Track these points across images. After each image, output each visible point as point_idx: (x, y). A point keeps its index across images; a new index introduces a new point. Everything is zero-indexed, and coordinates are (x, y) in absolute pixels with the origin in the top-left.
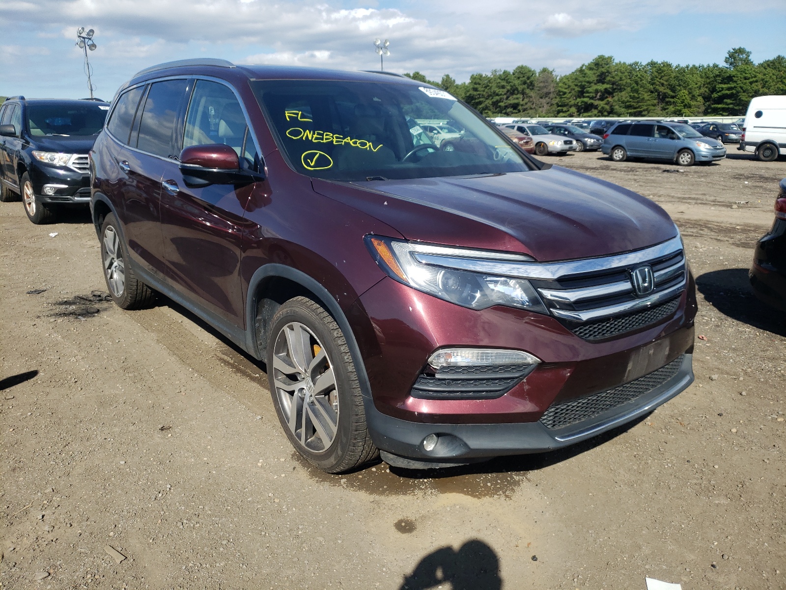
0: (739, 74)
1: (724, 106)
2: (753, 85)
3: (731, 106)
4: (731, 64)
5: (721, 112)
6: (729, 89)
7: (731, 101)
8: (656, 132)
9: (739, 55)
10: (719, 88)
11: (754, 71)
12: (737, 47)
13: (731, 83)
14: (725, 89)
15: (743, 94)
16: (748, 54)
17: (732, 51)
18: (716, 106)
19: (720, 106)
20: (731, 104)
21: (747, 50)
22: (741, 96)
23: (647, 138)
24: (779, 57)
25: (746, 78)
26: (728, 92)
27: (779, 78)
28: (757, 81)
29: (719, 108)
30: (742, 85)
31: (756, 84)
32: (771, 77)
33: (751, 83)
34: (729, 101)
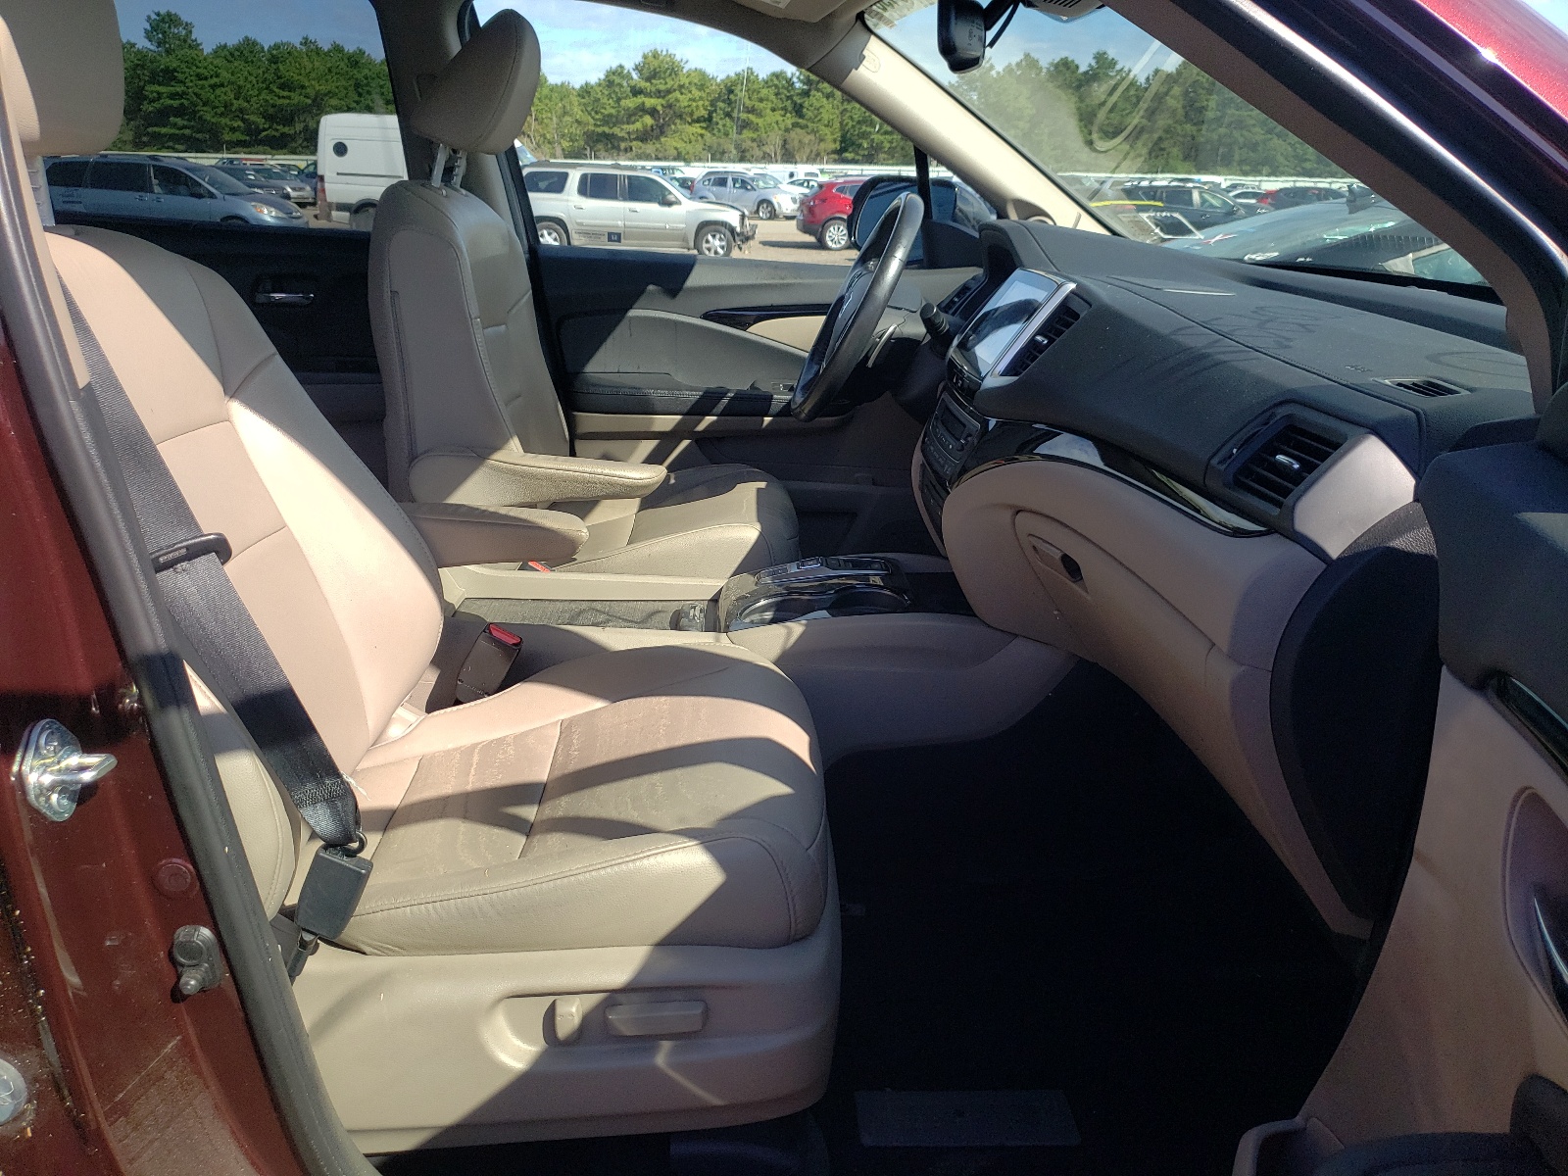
0: (183, 66)
1: (173, 131)
2: (218, 91)
3: (187, 132)
4: (159, 45)
5: (171, 144)
6: (172, 96)
7: (185, 123)
8: (155, 181)
9: (170, 27)
10: (152, 92)
11: (212, 63)
12: (163, 11)
13: (173, 83)
14: (165, 95)
15: (205, 109)
16: (188, 27)
17: (154, 17)
18: (156, 129)
19: (164, 130)
20: (185, 127)
21: (185, 18)
22: (202, 113)
23: (137, 195)
24: (247, 39)
25: (199, 77)
26: (176, 103)
27: (263, 83)
28: (222, 85)
29: (165, 135)
30: (197, 90)
31: (223, 90)
32: (246, 78)
33: (213, 87)
34: (179, 121)
